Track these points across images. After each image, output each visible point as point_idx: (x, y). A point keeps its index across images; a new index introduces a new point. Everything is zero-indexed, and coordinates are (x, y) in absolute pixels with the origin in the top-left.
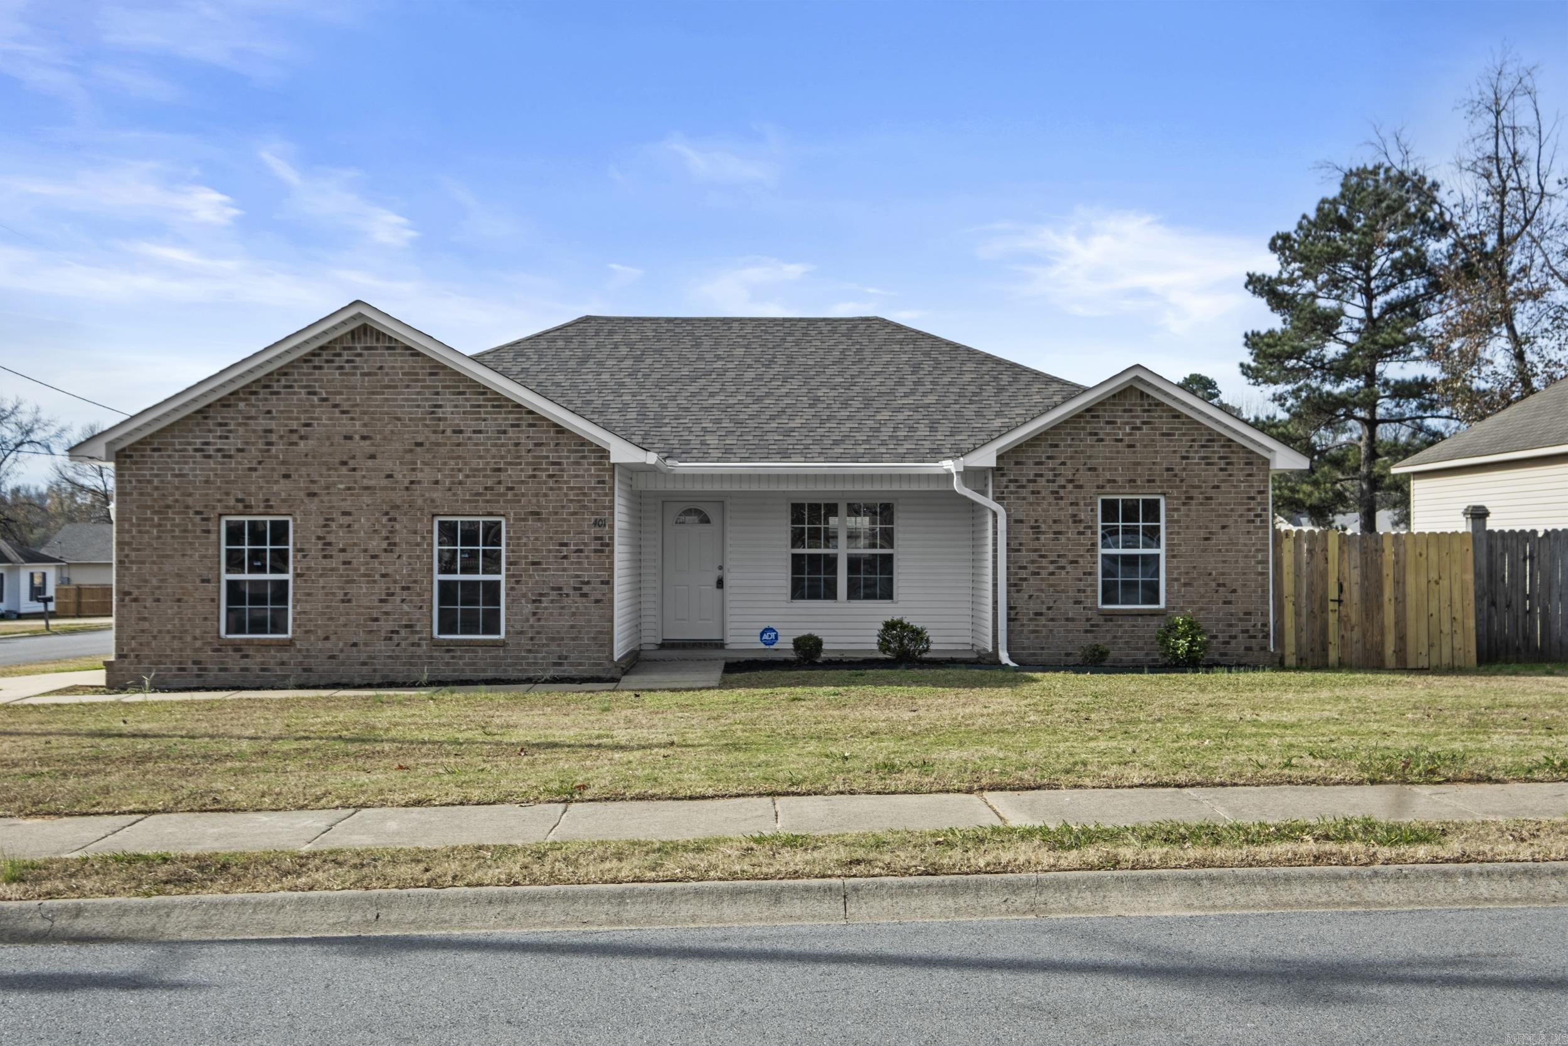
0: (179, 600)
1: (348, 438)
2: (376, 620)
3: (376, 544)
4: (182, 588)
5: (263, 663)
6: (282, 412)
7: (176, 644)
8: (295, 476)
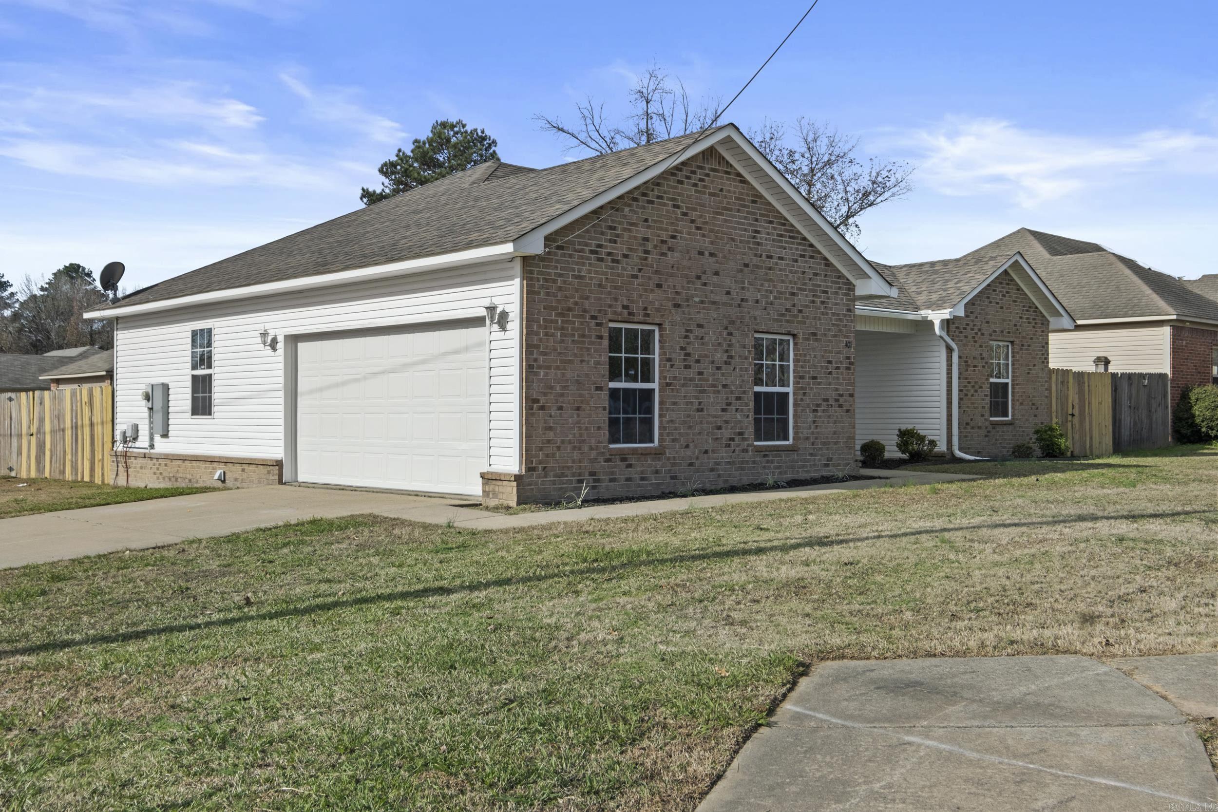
0: (578, 409)
1: (701, 253)
2: (720, 428)
3: (720, 356)
4: (581, 395)
5: (642, 472)
6: (656, 221)
7: (576, 455)
8: (665, 287)
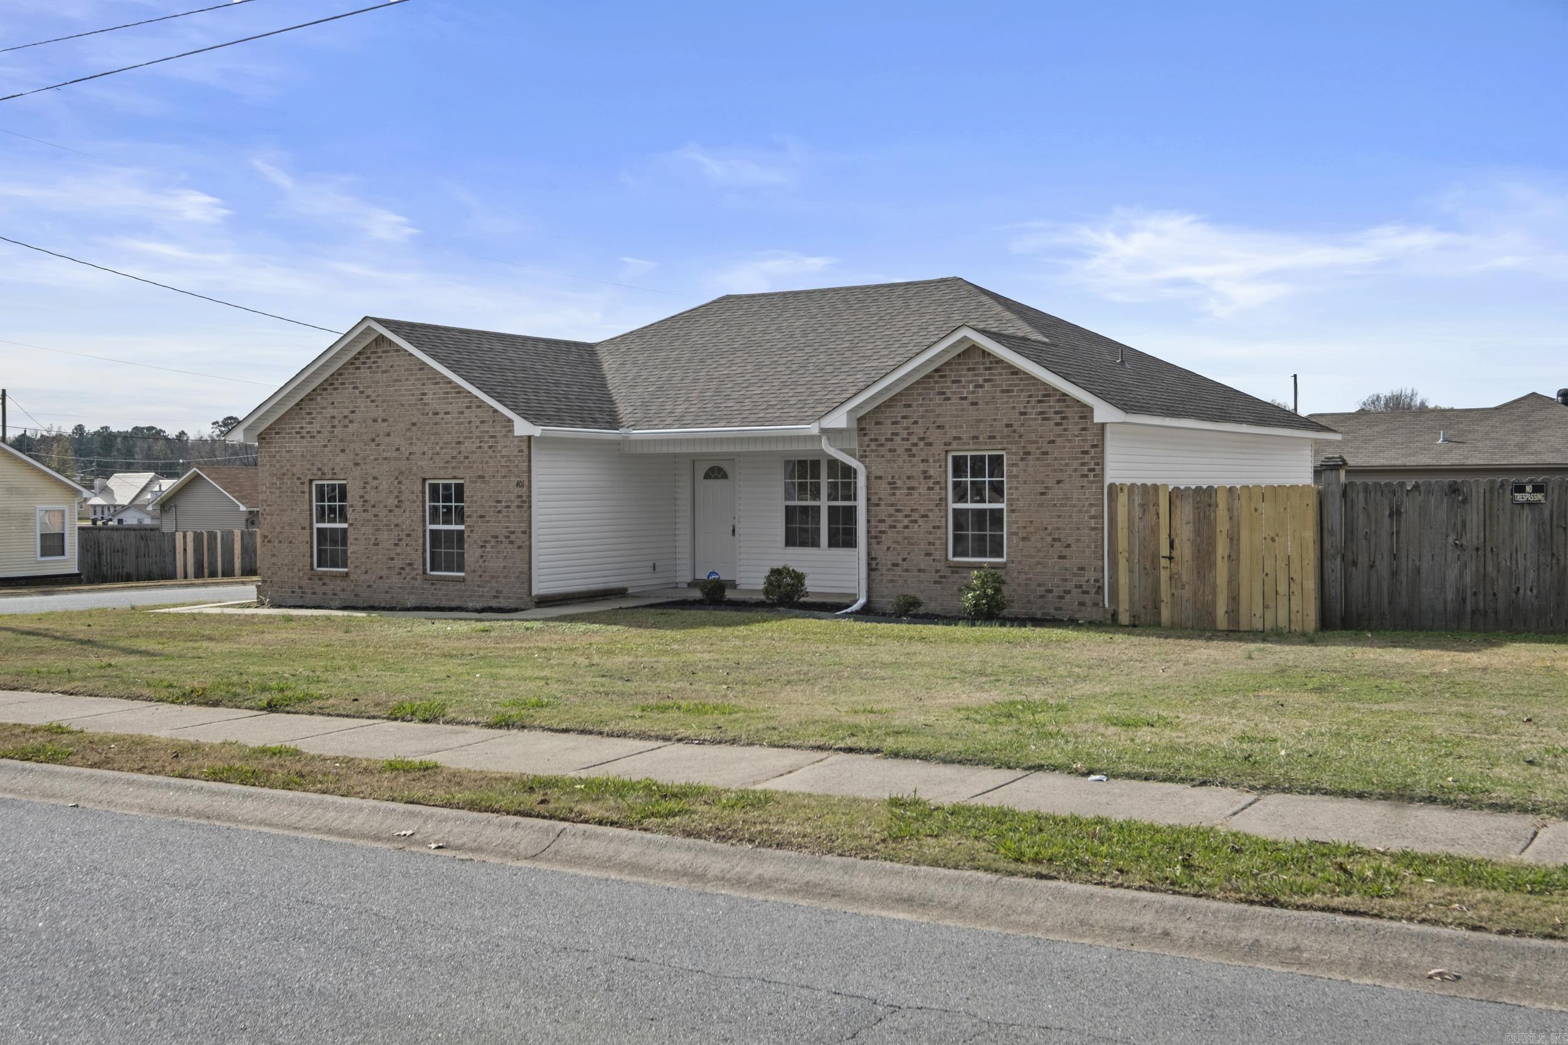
0: (291, 542)
1: (375, 421)
2: (392, 559)
3: (392, 501)
4: (292, 533)
5: (333, 590)
6: (339, 403)
7: (291, 574)
8: (347, 451)
